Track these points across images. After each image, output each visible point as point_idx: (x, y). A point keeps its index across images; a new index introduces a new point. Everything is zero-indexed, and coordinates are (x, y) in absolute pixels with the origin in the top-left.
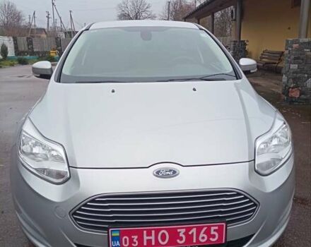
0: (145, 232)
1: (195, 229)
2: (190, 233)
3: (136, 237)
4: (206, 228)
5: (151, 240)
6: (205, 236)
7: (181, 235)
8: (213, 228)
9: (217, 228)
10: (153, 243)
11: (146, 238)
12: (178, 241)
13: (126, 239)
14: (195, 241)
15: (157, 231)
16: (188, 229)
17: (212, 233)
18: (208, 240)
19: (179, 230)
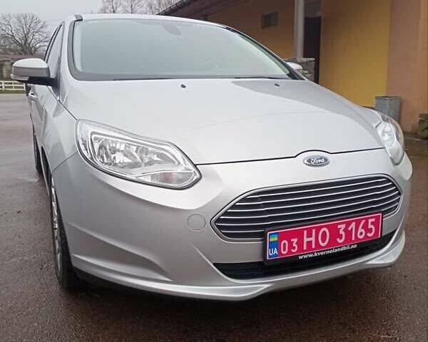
0: (305, 232)
1: (354, 223)
2: (349, 229)
3: (295, 240)
4: (363, 221)
5: (311, 242)
6: (363, 231)
7: (342, 232)
8: (370, 221)
9: (373, 220)
10: (313, 246)
11: (306, 240)
12: (338, 240)
13: (285, 244)
14: (353, 239)
15: (318, 229)
16: (348, 224)
17: (370, 226)
18: (366, 236)
19: (339, 226)
